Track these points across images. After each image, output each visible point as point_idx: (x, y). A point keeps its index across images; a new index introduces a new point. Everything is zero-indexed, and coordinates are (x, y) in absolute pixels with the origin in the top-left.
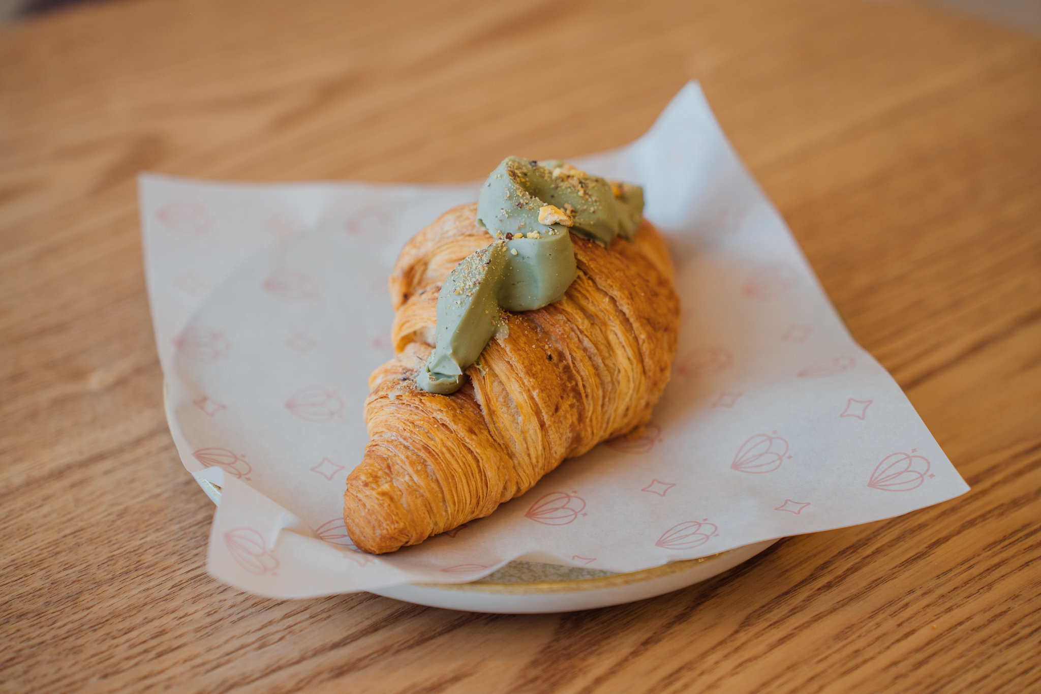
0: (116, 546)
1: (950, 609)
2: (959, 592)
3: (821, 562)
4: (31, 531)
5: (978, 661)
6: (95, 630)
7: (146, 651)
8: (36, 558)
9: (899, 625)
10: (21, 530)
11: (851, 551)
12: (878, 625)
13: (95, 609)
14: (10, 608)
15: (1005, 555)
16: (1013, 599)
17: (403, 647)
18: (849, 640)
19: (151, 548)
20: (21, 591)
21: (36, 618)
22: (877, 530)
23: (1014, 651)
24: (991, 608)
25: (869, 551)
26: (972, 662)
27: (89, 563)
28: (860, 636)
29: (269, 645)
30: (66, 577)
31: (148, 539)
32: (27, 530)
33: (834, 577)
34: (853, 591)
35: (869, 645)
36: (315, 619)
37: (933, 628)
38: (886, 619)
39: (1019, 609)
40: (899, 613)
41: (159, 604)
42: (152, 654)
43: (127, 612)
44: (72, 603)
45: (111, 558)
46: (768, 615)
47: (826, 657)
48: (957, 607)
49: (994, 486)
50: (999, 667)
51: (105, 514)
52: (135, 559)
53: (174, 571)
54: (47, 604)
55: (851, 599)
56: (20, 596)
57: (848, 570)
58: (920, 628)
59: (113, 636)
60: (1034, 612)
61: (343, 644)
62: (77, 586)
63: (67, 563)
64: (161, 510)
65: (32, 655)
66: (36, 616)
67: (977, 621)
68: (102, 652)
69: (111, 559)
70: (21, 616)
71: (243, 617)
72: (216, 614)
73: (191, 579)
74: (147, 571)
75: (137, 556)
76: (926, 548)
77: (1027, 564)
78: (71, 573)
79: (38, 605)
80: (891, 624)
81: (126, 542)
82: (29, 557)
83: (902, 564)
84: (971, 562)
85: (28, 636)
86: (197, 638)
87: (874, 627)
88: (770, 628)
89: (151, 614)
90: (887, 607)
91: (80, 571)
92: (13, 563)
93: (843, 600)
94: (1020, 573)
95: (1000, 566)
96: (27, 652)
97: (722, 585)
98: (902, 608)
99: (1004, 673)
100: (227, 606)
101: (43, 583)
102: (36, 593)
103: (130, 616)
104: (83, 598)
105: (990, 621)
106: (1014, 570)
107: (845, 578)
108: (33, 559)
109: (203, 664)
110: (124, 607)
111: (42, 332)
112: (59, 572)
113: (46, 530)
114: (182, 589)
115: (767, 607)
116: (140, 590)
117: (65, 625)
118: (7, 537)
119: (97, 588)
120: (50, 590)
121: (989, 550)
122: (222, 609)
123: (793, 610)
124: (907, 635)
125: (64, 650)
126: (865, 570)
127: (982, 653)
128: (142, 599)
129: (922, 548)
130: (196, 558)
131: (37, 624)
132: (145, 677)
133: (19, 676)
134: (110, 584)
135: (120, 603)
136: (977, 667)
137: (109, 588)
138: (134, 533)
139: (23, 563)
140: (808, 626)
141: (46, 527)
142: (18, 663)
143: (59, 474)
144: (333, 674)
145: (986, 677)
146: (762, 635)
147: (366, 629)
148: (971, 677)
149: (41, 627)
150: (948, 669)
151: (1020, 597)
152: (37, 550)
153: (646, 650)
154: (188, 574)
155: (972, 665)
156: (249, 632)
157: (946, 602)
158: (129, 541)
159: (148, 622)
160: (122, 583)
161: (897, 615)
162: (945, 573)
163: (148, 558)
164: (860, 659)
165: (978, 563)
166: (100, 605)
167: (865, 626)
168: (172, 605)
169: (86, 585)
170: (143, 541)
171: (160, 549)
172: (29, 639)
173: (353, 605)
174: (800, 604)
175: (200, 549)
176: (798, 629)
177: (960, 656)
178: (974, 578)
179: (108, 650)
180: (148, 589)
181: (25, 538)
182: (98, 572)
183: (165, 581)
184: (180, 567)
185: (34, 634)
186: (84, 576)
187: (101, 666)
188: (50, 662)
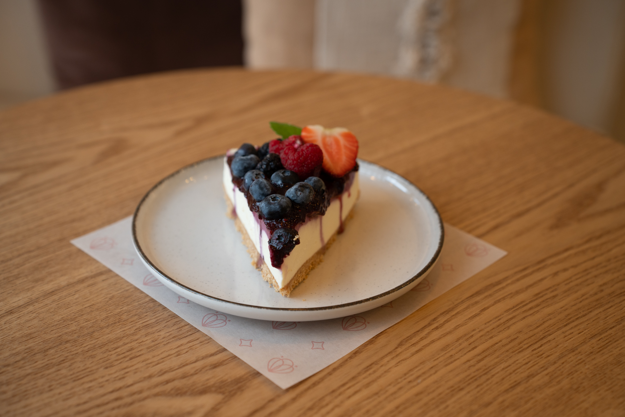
0: (109, 312)
1: (491, 338)
2: (495, 330)
3: (433, 318)
4: (70, 305)
5: (505, 359)
6: (101, 348)
8: (73, 317)
9: (470, 344)
10: (65, 305)
11: (446, 313)
12: (460, 344)
13: (100, 339)
14: (61, 338)
15: (514, 314)
16: (519, 333)
18: (448, 351)
19: (125, 313)
20: (67, 331)
22: (457, 304)
23: (522, 354)
24: (510, 337)
26: (503, 360)
27: (97, 319)
29: (182, 355)
30: (87, 325)
31: (124, 309)
32: (68, 305)
33: (439, 324)
34: (448, 330)
35: (457, 353)
36: (202, 343)
37: (485, 345)
38: (463, 342)
39: (522, 337)
41: (130, 337)
42: (128, 359)
43: (115, 340)
44: (90, 336)
45: (107, 317)
46: (410, 341)
47: (438, 358)
48: (495, 336)
49: (507, 285)
50: (515, 362)
51: (104, 298)
53: (136, 323)
54: (79, 337)
55: (448, 334)
56: (66, 333)
57: (445, 321)
58: (479, 345)
59: (109, 351)
60: (529, 338)
61: (216, 354)
62: (92, 329)
63: (87, 319)
65: (73, 359)
66: (74, 342)
67: (504, 342)
68: (105, 358)
70: (67, 342)
71: (169, 343)
72: (156, 341)
73: (144, 326)
74: (124, 322)
75: (119, 316)
76: (479, 311)
77: (524, 318)
78: (89, 324)
79: (75, 337)
80: (466, 343)
81: (114, 310)
82: (70, 316)
83: (469, 318)
84: (500, 318)
85: (70, 350)
86: (148, 352)
87: (459, 345)
88: (412, 346)
89: (126, 341)
90: (464, 337)
91: (93, 323)
92: (62, 319)
93: (444, 334)
94: (522, 322)
95: (512, 319)
96: (70, 357)
98: (470, 337)
99: (517, 364)
100: (161, 338)
101: (76, 328)
102: (73, 332)
103: (117, 342)
104: (95, 334)
105: (510, 342)
106: (519, 321)
107: (444, 324)
108: (71, 317)
109: (151, 363)
110: (114, 338)
111: (73, 221)
112: (84, 323)
113: (77, 305)
114: (140, 330)
115: (410, 337)
116: (121, 331)
117: (87, 346)
118: (59, 308)
119: (101, 330)
120: (80, 331)
121: (507, 312)
122: (159, 339)
123: (421, 338)
124: (473, 349)
125: (87, 357)
126: (453, 321)
127: (507, 356)
128: (122, 335)
129: (477, 312)
130: (146, 317)
131: (74, 345)
132: (125, 368)
133: (67, 368)
134: (107, 328)
135: (112, 336)
136: (506, 362)
137: (106, 330)
138: (118, 306)
139: (67, 319)
140: (429, 345)
142: (66, 362)
143: (82, 281)
144: (211, 367)
145: (509, 366)
146: (408, 349)
148: (503, 366)
149: (76, 347)
150: (493, 363)
151: (522, 332)
152: (73, 314)
153: (356, 356)
154: (143, 324)
156: (172, 349)
157: (490, 334)
159: (125, 345)
160: (113, 328)
161: (468, 340)
162: (488, 322)
163: (124, 317)
164: (453, 359)
165: (502, 318)
166: (103, 337)
167: (454, 345)
168: (136, 337)
169: (96, 329)
170: (121, 310)
171: (129, 313)
172: (71, 352)
174: (424, 336)
175: (148, 313)
177: (498, 357)
178: (502, 324)
179: (107, 356)
180: (124, 330)
181: (67, 308)
182: (101, 323)
183: (132, 327)
184: (139, 321)
185: (73, 350)
186: (95, 325)
187: (104, 364)
188: (81, 362)
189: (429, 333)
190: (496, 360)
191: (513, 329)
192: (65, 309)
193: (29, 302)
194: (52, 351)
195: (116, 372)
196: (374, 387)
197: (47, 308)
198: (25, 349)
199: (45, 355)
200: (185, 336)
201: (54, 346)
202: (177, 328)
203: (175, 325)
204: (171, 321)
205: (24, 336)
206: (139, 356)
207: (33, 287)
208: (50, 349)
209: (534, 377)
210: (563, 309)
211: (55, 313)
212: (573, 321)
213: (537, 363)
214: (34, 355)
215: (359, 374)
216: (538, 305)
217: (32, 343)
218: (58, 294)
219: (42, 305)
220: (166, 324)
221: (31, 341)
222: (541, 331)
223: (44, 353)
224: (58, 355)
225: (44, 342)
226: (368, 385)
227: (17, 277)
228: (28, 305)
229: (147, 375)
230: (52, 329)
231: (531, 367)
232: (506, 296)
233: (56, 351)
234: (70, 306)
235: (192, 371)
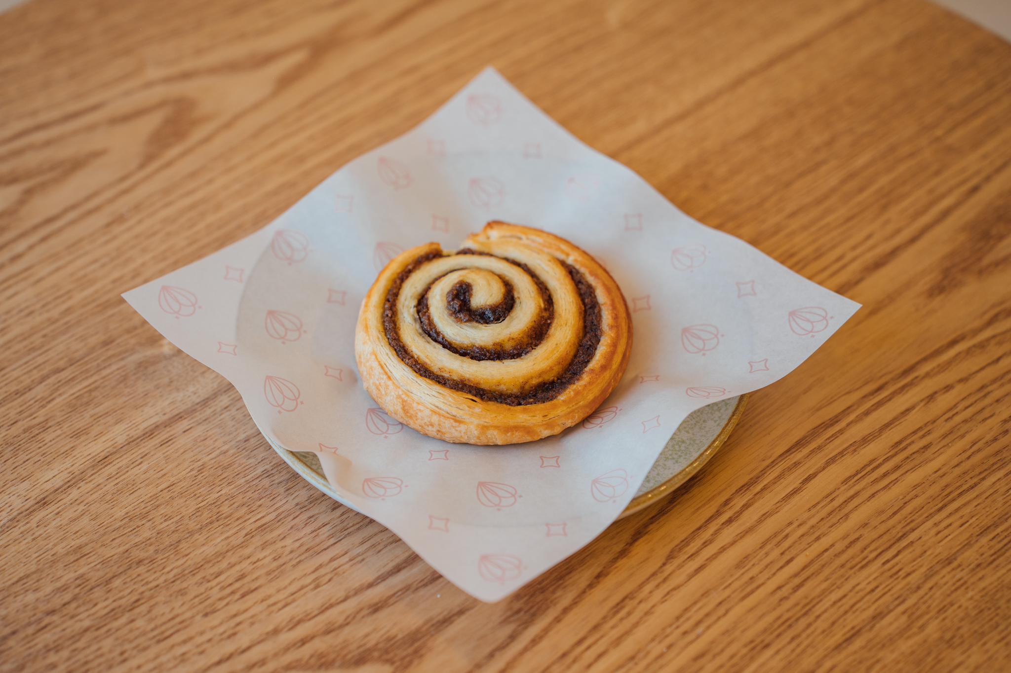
1: (818, 538)
2: (825, 522)
3: (724, 499)
5: (839, 582)
6: (194, 575)
7: (233, 593)
8: (143, 510)
9: (782, 554)
10: (129, 486)
11: (745, 489)
12: (767, 554)
13: (191, 556)
14: (130, 555)
15: (857, 488)
16: (863, 527)
17: (420, 585)
18: (746, 568)
19: (226, 500)
20: (137, 540)
21: (150, 564)
23: (865, 572)
24: (848, 535)
25: (759, 487)
26: (836, 584)
27: (183, 514)
28: (754, 565)
29: (322, 586)
30: (167, 528)
31: (224, 492)
32: (133, 485)
33: (733, 512)
34: (748, 525)
35: (761, 573)
37: (807, 555)
38: (772, 549)
39: (869, 535)
40: (782, 543)
41: (237, 551)
42: (237, 596)
43: (215, 559)
44: (175, 550)
46: (686, 549)
47: (730, 584)
48: (824, 536)
50: (854, 587)
51: (189, 470)
52: (215, 510)
53: (245, 521)
54: (156, 551)
55: (747, 532)
56: (136, 545)
57: (744, 506)
58: (797, 555)
59: (207, 580)
60: (879, 537)
61: (375, 583)
62: (176, 535)
63: (167, 515)
64: (230, 465)
65: (151, 597)
66: (150, 562)
67: (839, 547)
68: (202, 594)
69: (198, 510)
70: (138, 563)
71: (300, 562)
72: (280, 559)
73: (259, 527)
74: (226, 521)
75: (217, 508)
76: (800, 484)
77: (873, 495)
78: (171, 524)
79: (150, 553)
80: (776, 553)
81: (207, 495)
82: (138, 510)
83: (783, 499)
84: (833, 496)
85: (146, 580)
86: (269, 581)
87: (764, 556)
88: (688, 560)
89: (233, 560)
90: (773, 538)
91: (177, 522)
92: (127, 516)
93: (741, 533)
94: (869, 503)
95: (854, 498)
96: (148, 594)
97: (652, 523)
98: (784, 538)
99: (857, 592)
100: (287, 552)
101: (151, 533)
102: (147, 542)
103: (218, 562)
104: (182, 547)
105: (848, 547)
106: (864, 501)
107: (741, 513)
108: (141, 512)
109: (275, 604)
110: (213, 553)
112: (162, 523)
113: (147, 485)
114: (253, 537)
115: (686, 541)
116: (222, 538)
117: (172, 570)
118: (119, 492)
119: (190, 537)
120: (157, 539)
121: (846, 484)
122: (284, 555)
123: (704, 543)
124: (788, 562)
125: (174, 592)
126: (756, 505)
127: (842, 576)
128: (225, 546)
129: (797, 484)
130: (260, 509)
131: (151, 569)
132: (235, 616)
133: (145, 615)
134: (200, 533)
135: (209, 550)
136: (839, 588)
137: (199, 537)
138: (213, 487)
139: (134, 515)
140: (716, 557)
141: (147, 482)
142: (142, 604)
143: (150, 433)
144: (370, 610)
145: (845, 596)
146: (683, 566)
147: (391, 570)
148: (834, 596)
149: (155, 572)
150: (818, 591)
151: (868, 525)
152: (143, 504)
153: (599, 582)
154: (256, 523)
155: (835, 586)
156: (305, 574)
157: (815, 532)
158: (210, 494)
159: (231, 567)
160: (209, 532)
161: (780, 545)
162: (814, 506)
163: (225, 510)
165: (838, 495)
166: (195, 553)
167: (757, 555)
168: (247, 551)
169: (183, 535)
170: (219, 494)
171: (233, 501)
172: (147, 583)
173: (380, 549)
174: (710, 538)
175: (263, 500)
176: (709, 561)
177: (826, 580)
178: (835, 509)
179: (205, 592)
180: (228, 537)
181: (133, 493)
182: (190, 523)
183: (240, 530)
184: (249, 517)
185: (151, 579)
186: (180, 527)
187: (202, 606)
188: (165, 603)
189: (717, 532)
190: (825, 585)
191: (856, 519)
192: (130, 494)
193: (71, 480)
194: (117, 583)
195: (221, 624)
196: (628, 646)
197: (100, 492)
198: (76, 579)
199: (108, 589)
200: (325, 547)
201: (120, 572)
202: (311, 530)
203: (307, 524)
204: (300, 516)
205: (70, 551)
206: (256, 589)
207: (73, 448)
208: (114, 577)
209: (882, 618)
210: (939, 473)
211: (114, 503)
212: (954, 500)
213: (889, 590)
214: (91, 589)
215: (605, 619)
216: (897, 468)
217: (84, 565)
218: (114, 463)
219: (91, 486)
220: (294, 524)
221: (82, 561)
222: (900, 523)
223: (105, 586)
224: (129, 591)
225: (103, 562)
226: (618, 642)
227: (44, 427)
228: (69, 487)
229: (270, 628)
230: (114, 537)
231: (880, 597)
232: (846, 449)
233: (124, 581)
234: (137, 488)
235: (341, 620)
